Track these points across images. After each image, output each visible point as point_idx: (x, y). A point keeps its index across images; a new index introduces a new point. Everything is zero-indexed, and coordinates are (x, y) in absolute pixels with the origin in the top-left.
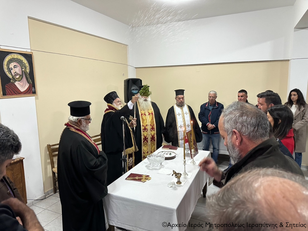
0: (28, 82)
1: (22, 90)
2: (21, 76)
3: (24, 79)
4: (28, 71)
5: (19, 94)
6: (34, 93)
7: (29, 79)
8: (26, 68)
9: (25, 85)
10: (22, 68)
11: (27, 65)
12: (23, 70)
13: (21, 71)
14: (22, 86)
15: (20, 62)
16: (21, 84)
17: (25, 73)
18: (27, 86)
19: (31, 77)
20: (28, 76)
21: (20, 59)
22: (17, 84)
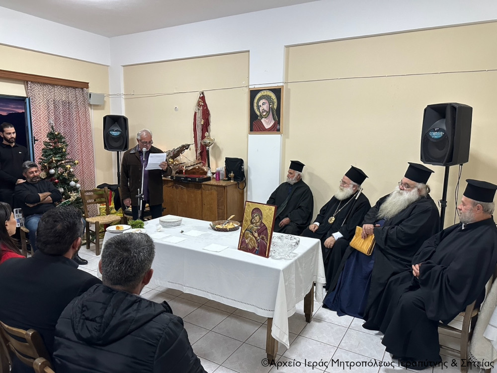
0: (274, 119)
1: (267, 126)
2: (268, 113)
3: (271, 116)
4: (275, 107)
5: (264, 130)
6: (278, 130)
7: (275, 115)
8: (273, 104)
9: (271, 122)
10: (270, 105)
11: (275, 100)
13: (268, 108)
14: (267, 123)
15: (268, 98)
16: (267, 121)
17: (272, 109)
18: (273, 123)
19: (277, 113)
20: (275, 113)
21: (269, 96)
22: (263, 120)
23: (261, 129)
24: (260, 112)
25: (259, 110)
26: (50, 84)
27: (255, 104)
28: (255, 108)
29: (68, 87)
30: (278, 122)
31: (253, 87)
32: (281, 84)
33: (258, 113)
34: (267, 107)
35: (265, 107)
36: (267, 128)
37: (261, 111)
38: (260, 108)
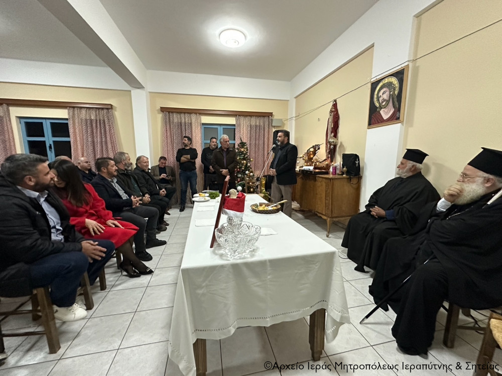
0: (394, 107)
1: (385, 117)
2: (388, 102)
3: (391, 104)
4: (396, 92)
5: (382, 122)
6: (398, 118)
7: (396, 102)
8: (394, 90)
9: (390, 111)
11: (397, 85)
12: (391, 93)
14: (386, 113)
15: (390, 85)
16: (386, 110)
17: (392, 96)
18: (392, 111)
19: (397, 100)
20: (395, 100)
21: (390, 82)
22: (382, 112)
23: (379, 121)
24: (379, 103)
25: (379, 100)
26: (250, 116)
27: (375, 96)
28: (375, 100)
29: (260, 116)
30: (398, 109)
31: (375, 79)
32: (406, 64)
33: (377, 105)
34: (387, 96)
35: (386, 96)
36: (385, 119)
37: (380, 101)
38: (380, 99)
